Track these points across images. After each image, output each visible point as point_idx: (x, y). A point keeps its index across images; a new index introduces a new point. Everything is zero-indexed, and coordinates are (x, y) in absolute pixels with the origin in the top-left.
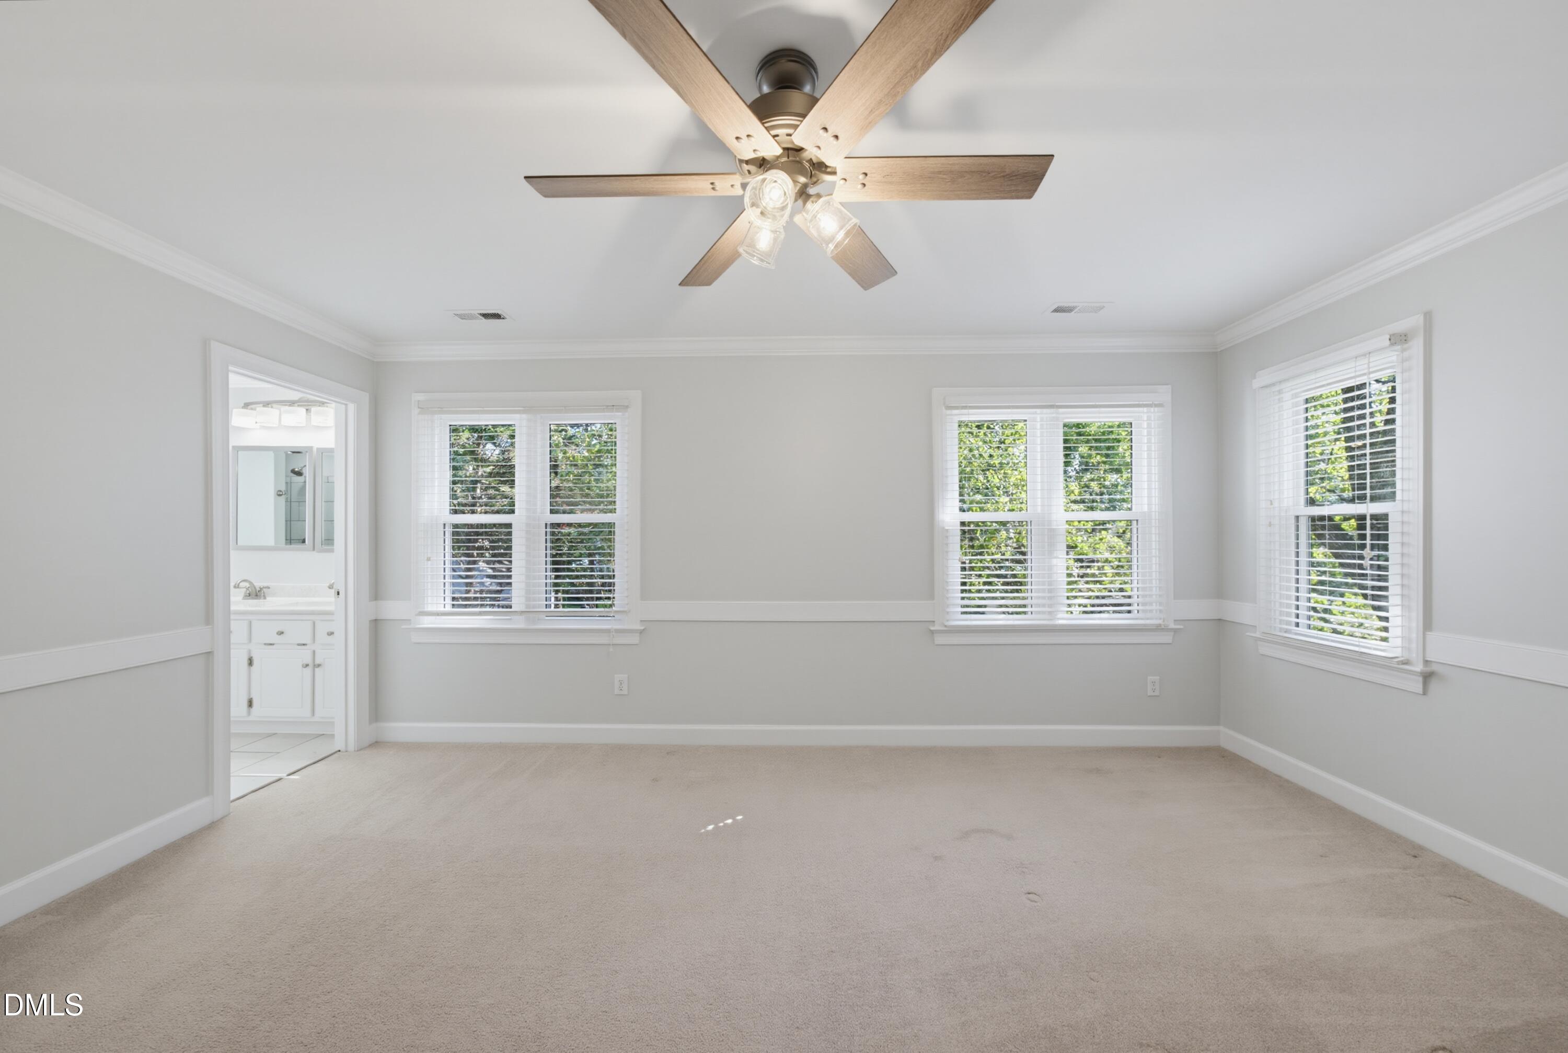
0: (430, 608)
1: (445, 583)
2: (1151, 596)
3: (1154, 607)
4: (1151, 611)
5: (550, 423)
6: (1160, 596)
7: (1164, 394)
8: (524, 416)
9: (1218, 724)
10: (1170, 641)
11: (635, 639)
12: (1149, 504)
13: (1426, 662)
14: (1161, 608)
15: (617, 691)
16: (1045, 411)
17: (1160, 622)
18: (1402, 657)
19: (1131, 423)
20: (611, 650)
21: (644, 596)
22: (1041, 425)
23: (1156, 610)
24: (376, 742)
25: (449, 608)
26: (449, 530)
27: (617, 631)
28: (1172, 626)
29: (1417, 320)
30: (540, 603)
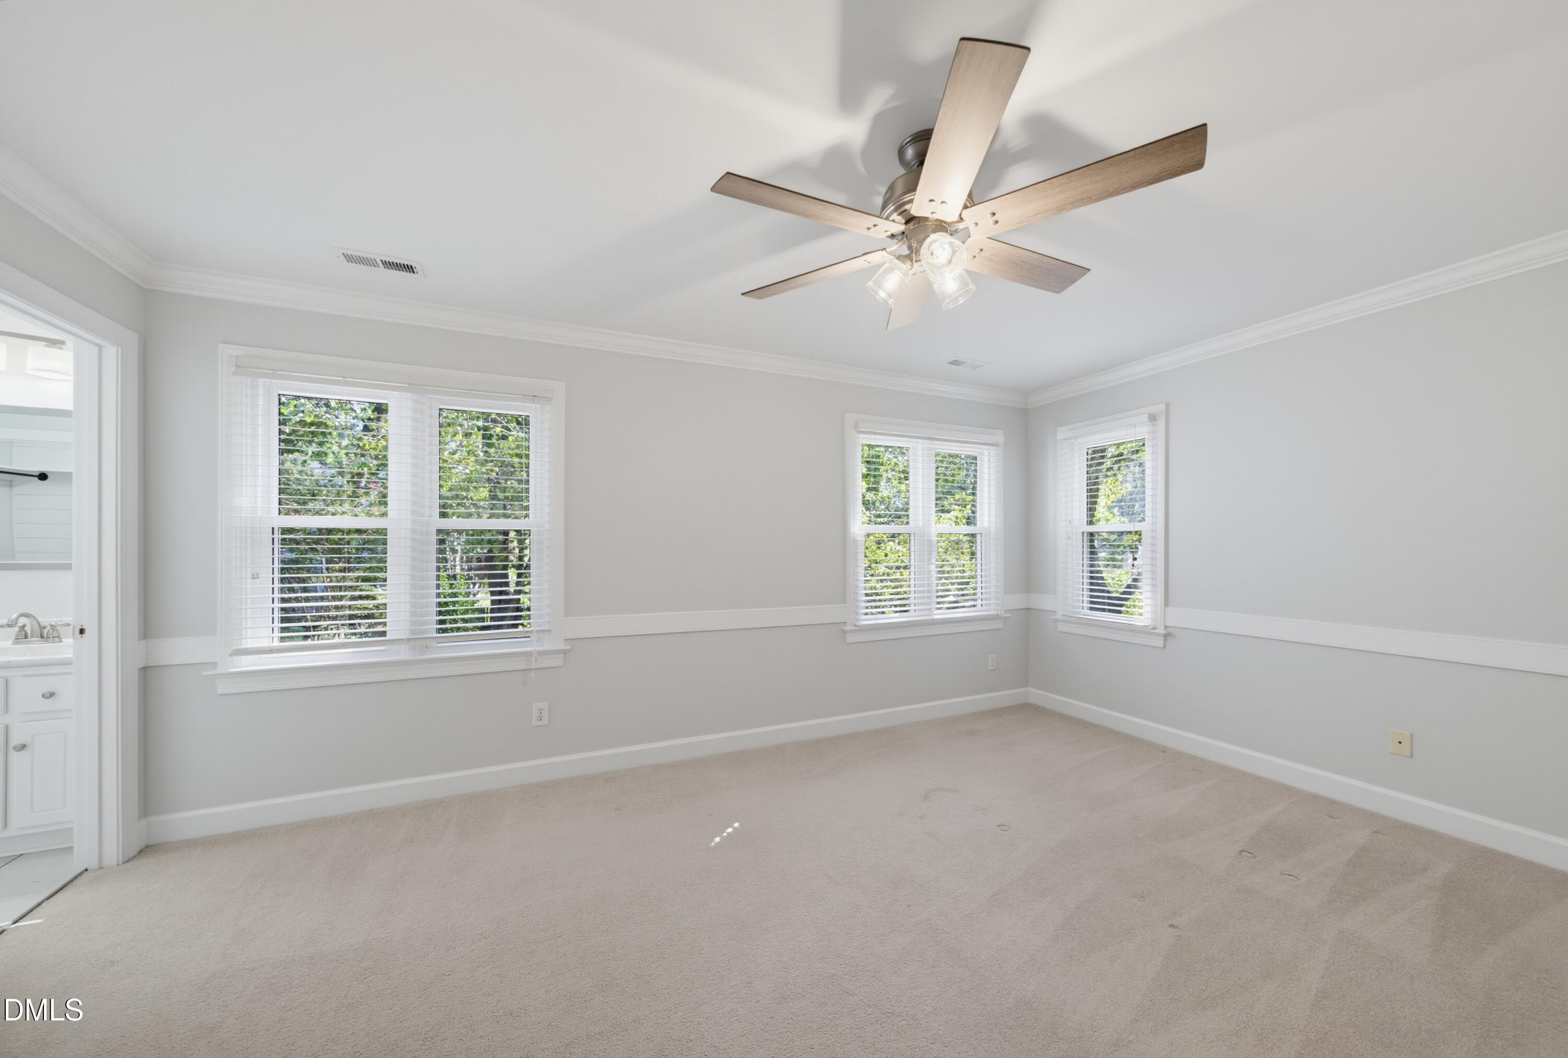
0: (249, 644)
1: (273, 609)
2: (990, 593)
3: (992, 602)
4: (990, 604)
5: (442, 407)
6: (997, 592)
7: (999, 437)
8: (405, 395)
9: (1026, 686)
10: (1001, 627)
11: (558, 661)
12: (989, 521)
13: (1166, 627)
14: (997, 602)
15: (535, 722)
16: (926, 441)
17: (997, 612)
18: (1152, 625)
19: (976, 457)
20: (533, 675)
21: (569, 611)
22: (922, 453)
23: (994, 603)
24: (147, 846)
25: (277, 643)
26: (278, 536)
27: (541, 653)
28: (1005, 615)
29: (1162, 407)
30: (428, 627)
